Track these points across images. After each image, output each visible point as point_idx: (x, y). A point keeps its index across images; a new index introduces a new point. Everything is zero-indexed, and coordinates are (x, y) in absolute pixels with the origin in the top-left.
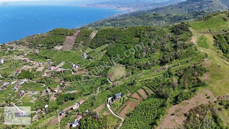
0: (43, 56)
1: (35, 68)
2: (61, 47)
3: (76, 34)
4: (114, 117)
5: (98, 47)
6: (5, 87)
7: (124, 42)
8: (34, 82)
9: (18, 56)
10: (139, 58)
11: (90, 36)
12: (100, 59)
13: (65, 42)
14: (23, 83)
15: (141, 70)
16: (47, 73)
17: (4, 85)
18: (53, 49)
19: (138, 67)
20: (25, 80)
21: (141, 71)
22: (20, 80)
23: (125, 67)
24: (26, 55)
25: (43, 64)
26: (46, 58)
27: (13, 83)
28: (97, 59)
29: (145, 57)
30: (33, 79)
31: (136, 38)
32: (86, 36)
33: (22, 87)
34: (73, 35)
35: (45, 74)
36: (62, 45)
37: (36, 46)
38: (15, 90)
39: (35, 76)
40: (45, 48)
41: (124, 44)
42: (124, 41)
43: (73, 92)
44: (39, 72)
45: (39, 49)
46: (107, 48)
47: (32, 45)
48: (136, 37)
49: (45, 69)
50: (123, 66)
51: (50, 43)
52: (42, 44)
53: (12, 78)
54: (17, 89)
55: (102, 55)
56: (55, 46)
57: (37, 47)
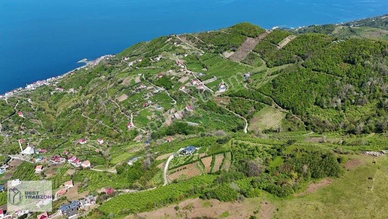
0: (202, 62)
1: (179, 76)
2: (232, 53)
3: (261, 37)
4: (161, 176)
5: (277, 66)
6: (140, 90)
7: (314, 68)
8: (169, 94)
9: (177, 55)
10: (322, 107)
11: (279, 44)
12: (257, 88)
13: (240, 48)
14: (157, 91)
15: (307, 129)
16: (186, 87)
17: (140, 88)
18: (221, 55)
19: (306, 124)
20: (162, 89)
21: (306, 131)
22: (157, 87)
23: (285, 114)
24: (186, 55)
25: (191, 73)
26: (204, 66)
27: (149, 88)
28: (253, 86)
29: (337, 108)
30: (169, 90)
31: (346, 64)
32: (273, 43)
33: (153, 97)
34: (257, 37)
35: (184, 88)
36: (234, 51)
37: (204, 46)
38: (146, 97)
39: (173, 86)
40: (213, 51)
41: (313, 70)
42: (318, 64)
43: (194, 124)
44: (180, 83)
45: (206, 51)
46: (280, 72)
47: (201, 43)
48: (345, 61)
49: (189, 81)
50: (283, 112)
51: (222, 45)
52: (213, 44)
53: (151, 81)
54: (149, 96)
55: (265, 82)
56: (225, 50)
57: (205, 48)
